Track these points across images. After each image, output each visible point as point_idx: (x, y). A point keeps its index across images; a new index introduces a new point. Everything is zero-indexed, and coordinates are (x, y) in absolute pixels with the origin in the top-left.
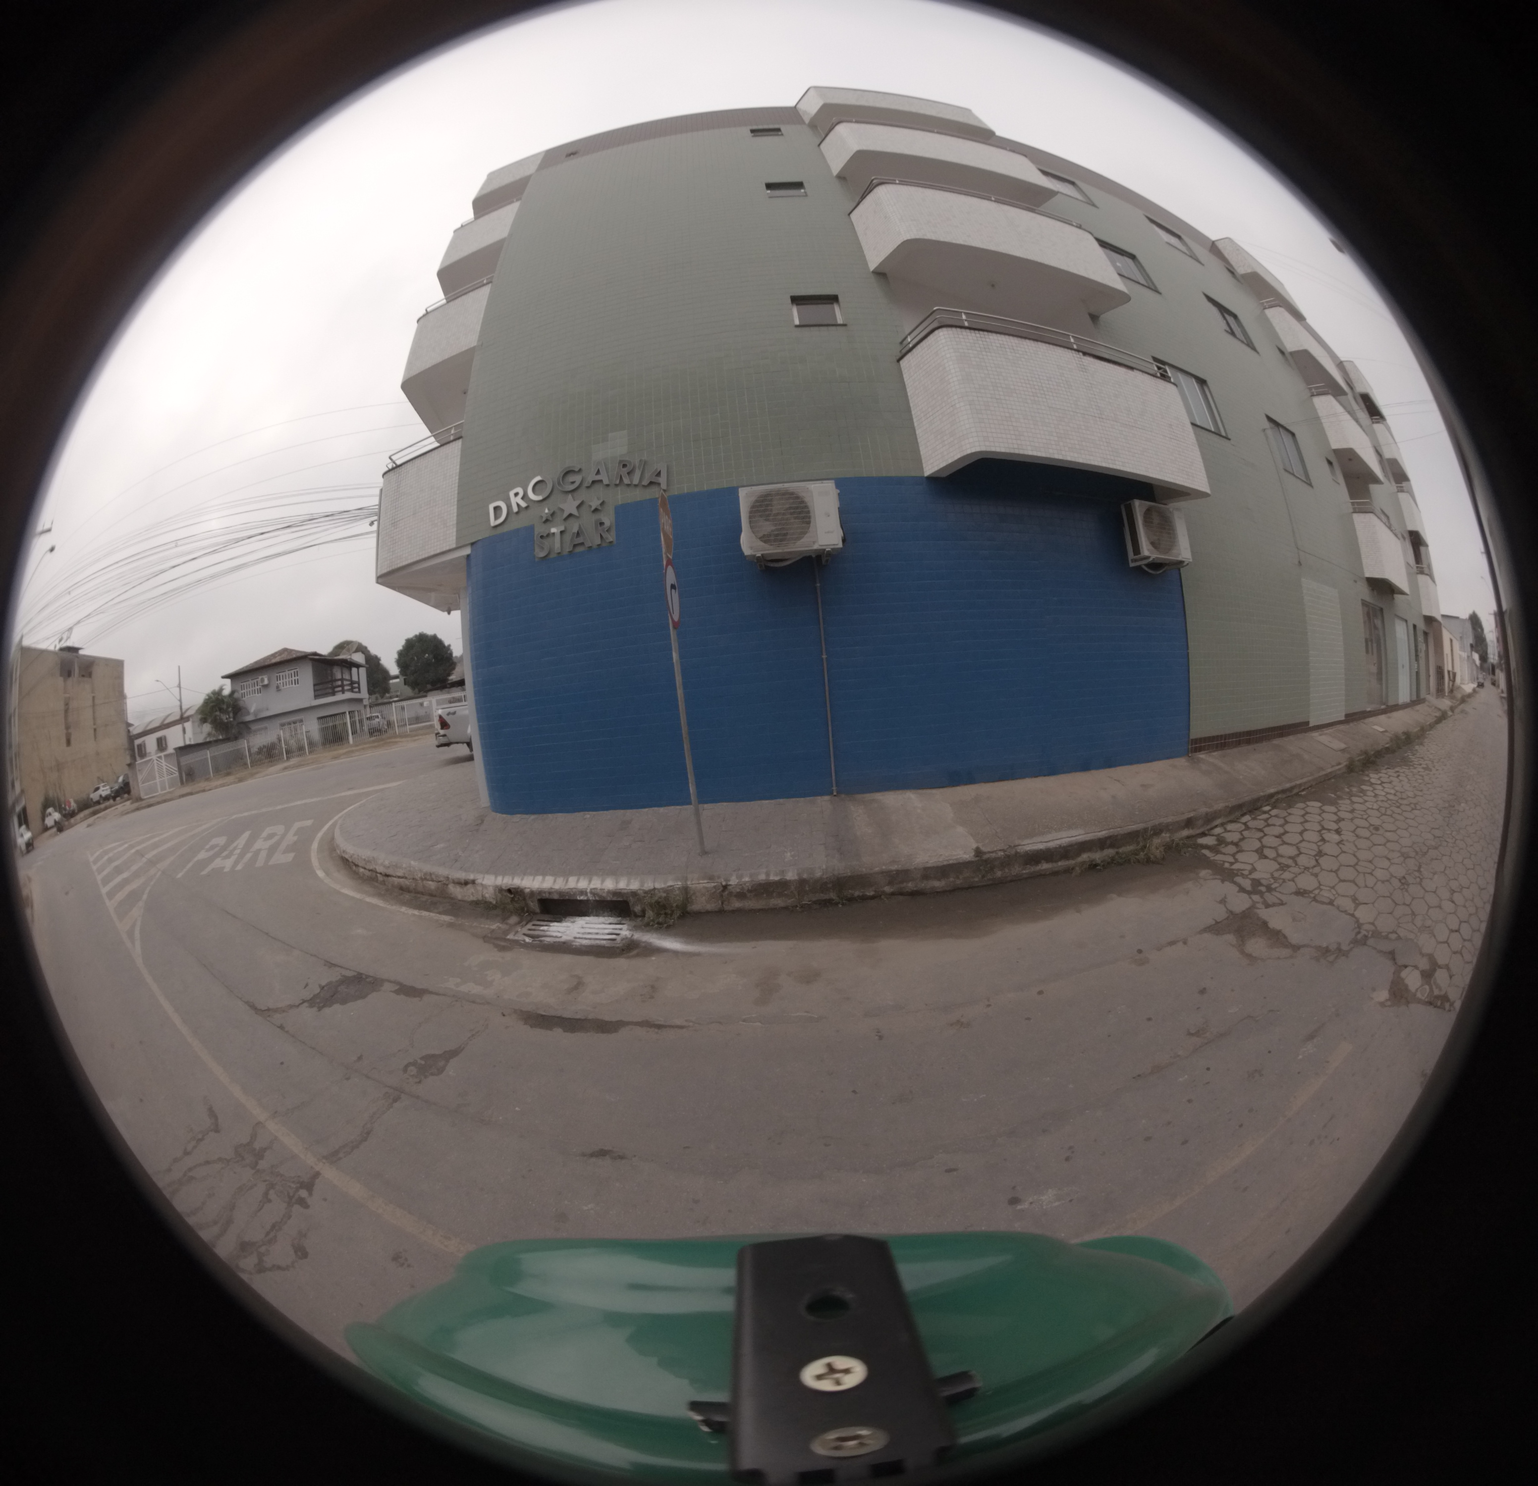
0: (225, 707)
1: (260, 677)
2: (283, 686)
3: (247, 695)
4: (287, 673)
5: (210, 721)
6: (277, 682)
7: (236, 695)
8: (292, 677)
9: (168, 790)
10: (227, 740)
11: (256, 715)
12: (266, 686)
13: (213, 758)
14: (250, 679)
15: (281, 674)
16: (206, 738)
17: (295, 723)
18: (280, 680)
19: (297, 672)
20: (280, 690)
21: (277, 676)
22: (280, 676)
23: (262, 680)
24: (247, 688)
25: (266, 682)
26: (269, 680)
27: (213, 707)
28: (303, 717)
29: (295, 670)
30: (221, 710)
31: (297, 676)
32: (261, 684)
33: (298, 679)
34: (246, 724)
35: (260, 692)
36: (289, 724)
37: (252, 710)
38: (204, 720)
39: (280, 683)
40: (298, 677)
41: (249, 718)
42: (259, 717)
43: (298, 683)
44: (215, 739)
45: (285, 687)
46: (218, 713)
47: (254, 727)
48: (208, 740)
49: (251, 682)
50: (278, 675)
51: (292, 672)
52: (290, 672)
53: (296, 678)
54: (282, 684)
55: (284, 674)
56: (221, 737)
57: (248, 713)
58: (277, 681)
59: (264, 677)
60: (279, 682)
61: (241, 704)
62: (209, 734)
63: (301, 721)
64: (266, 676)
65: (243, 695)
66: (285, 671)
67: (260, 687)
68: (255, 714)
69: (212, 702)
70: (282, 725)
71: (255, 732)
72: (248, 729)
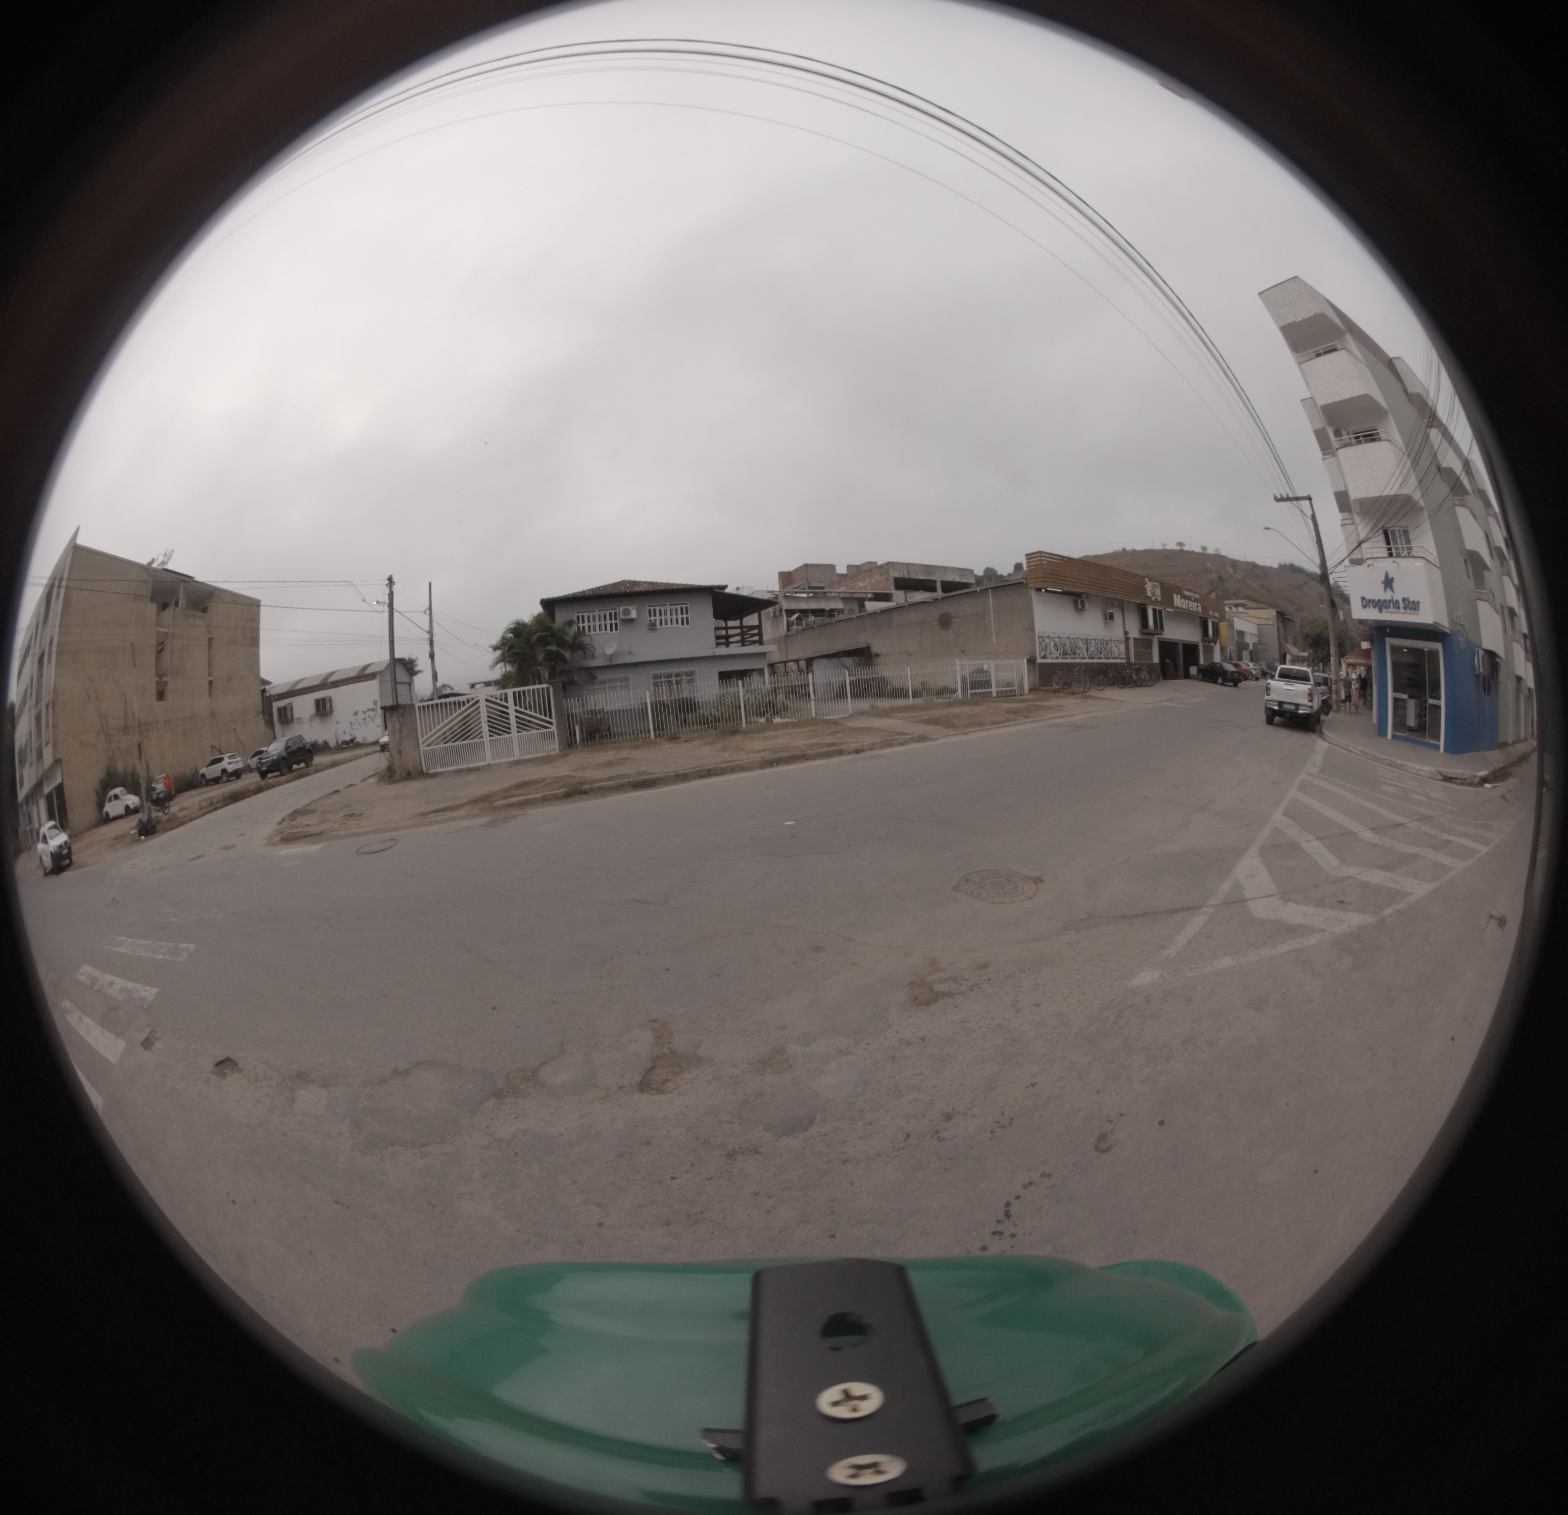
1: (622, 608)
2: (661, 624)
3: (589, 631)
4: (668, 609)
6: (649, 619)
8: (677, 614)
12: (631, 620)
14: (597, 610)
15: (657, 609)
17: (677, 675)
18: (655, 615)
19: (686, 608)
20: (656, 629)
21: (650, 611)
22: (655, 610)
23: (627, 612)
24: (589, 621)
25: (633, 614)
26: (637, 613)
28: (697, 668)
29: (684, 606)
31: (687, 613)
32: (623, 617)
33: (687, 618)
34: (590, 670)
35: (616, 629)
36: (670, 676)
39: (655, 620)
40: (688, 616)
41: (595, 663)
42: (614, 663)
43: (688, 623)
45: (664, 626)
47: (601, 676)
49: (598, 613)
50: (652, 608)
51: (679, 607)
52: (674, 608)
53: (685, 616)
54: (658, 622)
55: (663, 608)
57: (593, 657)
58: (650, 616)
59: (630, 608)
60: (653, 618)
61: (586, 640)
63: (691, 674)
64: (635, 607)
65: (581, 633)
66: (666, 605)
67: (617, 621)
68: (611, 657)
70: (655, 677)
71: (604, 682)
72: (593, 678)
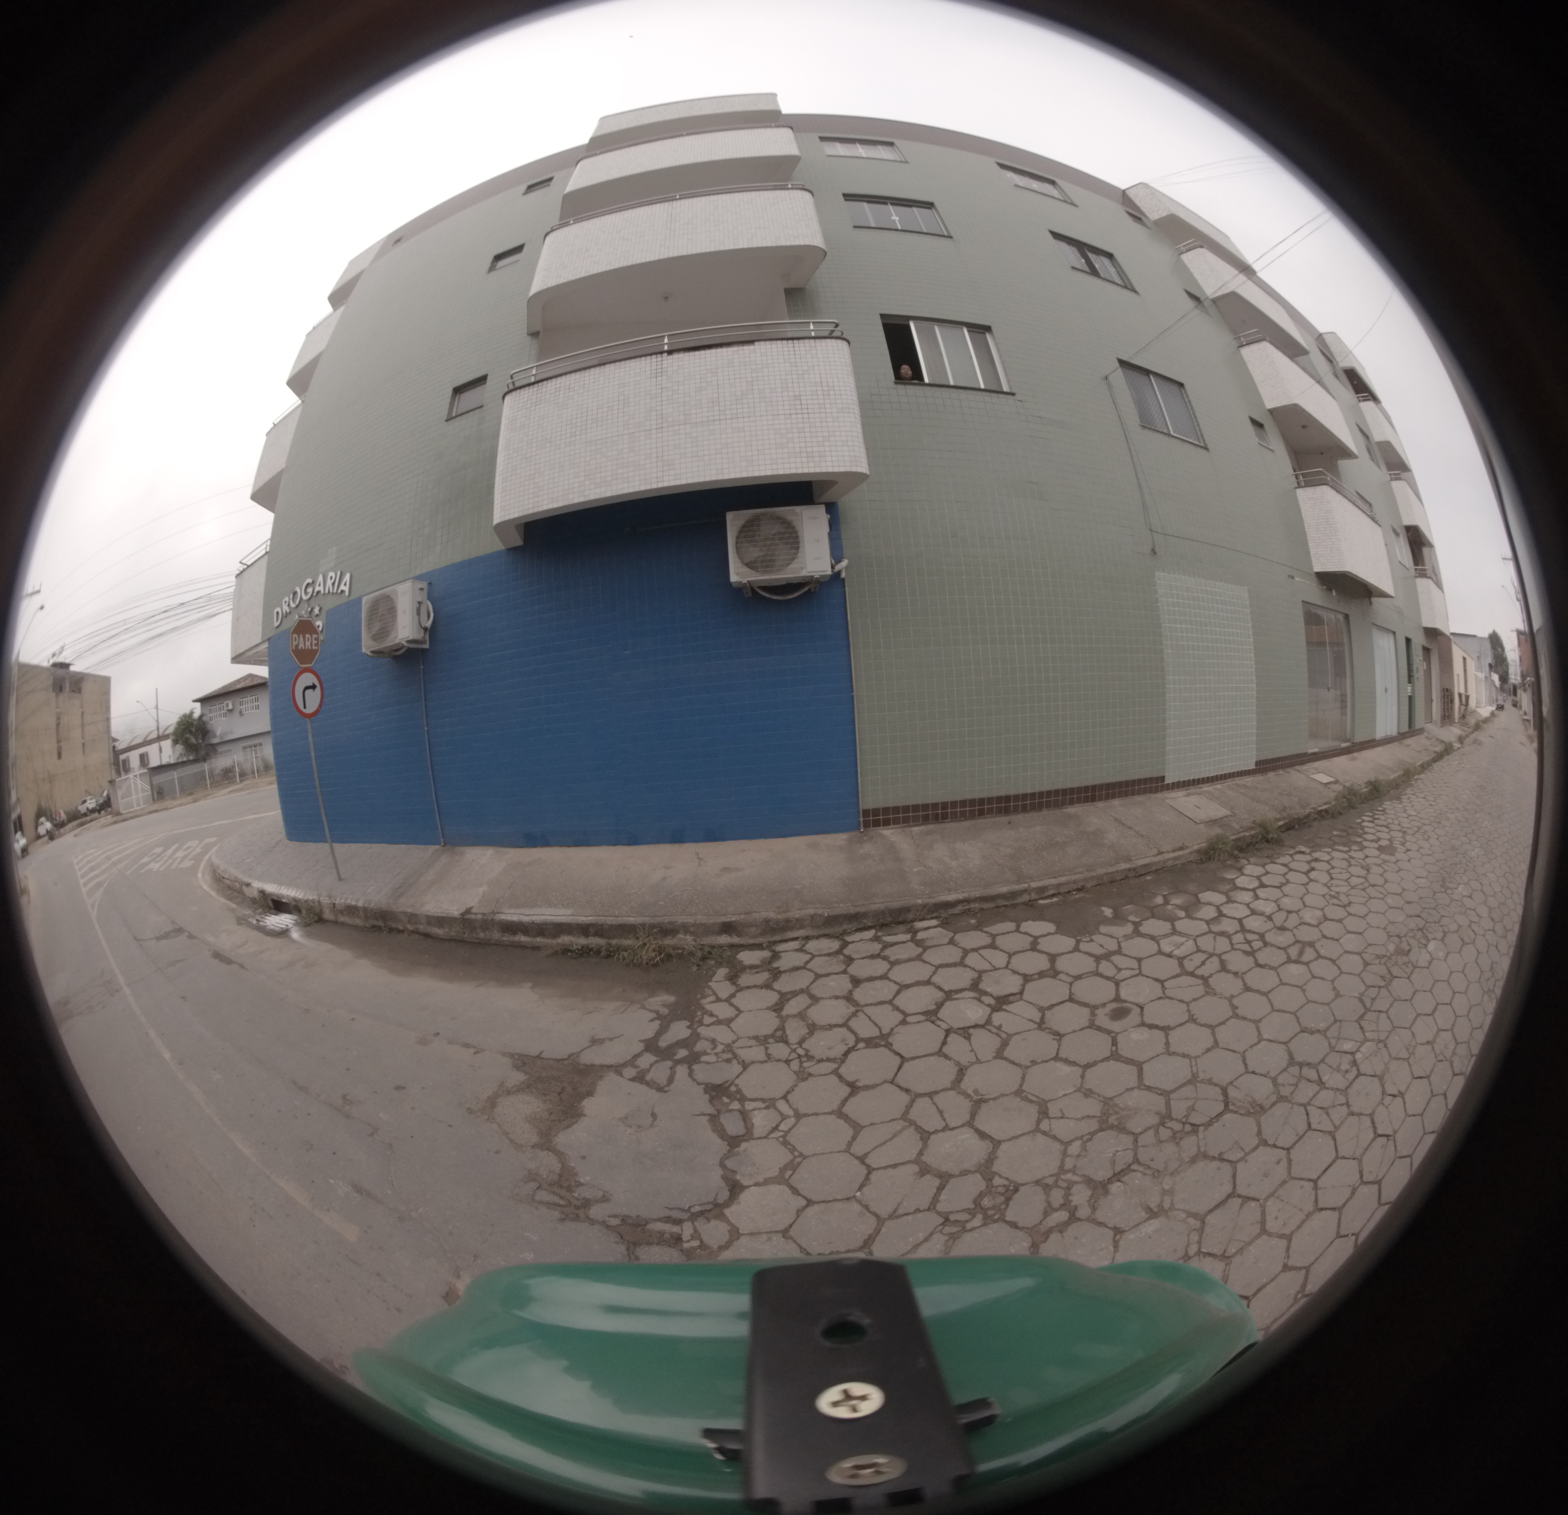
0: (194, 730)
1: (226, 702)
2: (245, 711)
3: (214, 719)
4: (249, 699)
5: (180, 742)
7: (204, 719)
8: (252, 703)
9: (142, 806)
10: (196, 761)
11: (221, 738)
12: (230, 711)
13: (180, 779)
14: (217, 704)
15: (244, 700)
16: (178, 758)
17: (255, 746)
18: (242, 705)
19: (257, 698)
20: (242, 715)
21: (240, 702)
22: (242, 701)
23: (227, 705)
24: (214, 712)
25: (230, 707)
26: (233, 705)
27: (185, 729)
28: (259, 741)
29: (256, 696)
30: (191, 732)
31: (258, 701)
32: (226, 708)
33: (258, 706)
34: (213, 746)
35: (226, 716)
36: (250, 747)
37: (218, 733)
38: (175, 742)
39: (242, 709)
40: (259, 703)
41: (215, 741)
42: (224, 740)
43: (258, 710)
44: (185, 759)
45: (247, 712)
46: (188, 736)
47: (220, 749)
48: (180, 760)
49: (218, 706)
50: (240, 700)
51: (254, 697)
52: (251, 698)
53: (257, 703)
54: (244, 709)
55: (246, 699)
56: (191, 758)
57: (215, 736)
59: (229, 702)
60: (241, 707)
61: (209, 726)
62: (181, 755)
63: (261, 744)
64: (231, 701)
65: (211, 719)
66: (247, 697)
67: (226, 711)
69: (184, 724)
70: (245, 748)
71: (221, 753)
72: (215, 751)
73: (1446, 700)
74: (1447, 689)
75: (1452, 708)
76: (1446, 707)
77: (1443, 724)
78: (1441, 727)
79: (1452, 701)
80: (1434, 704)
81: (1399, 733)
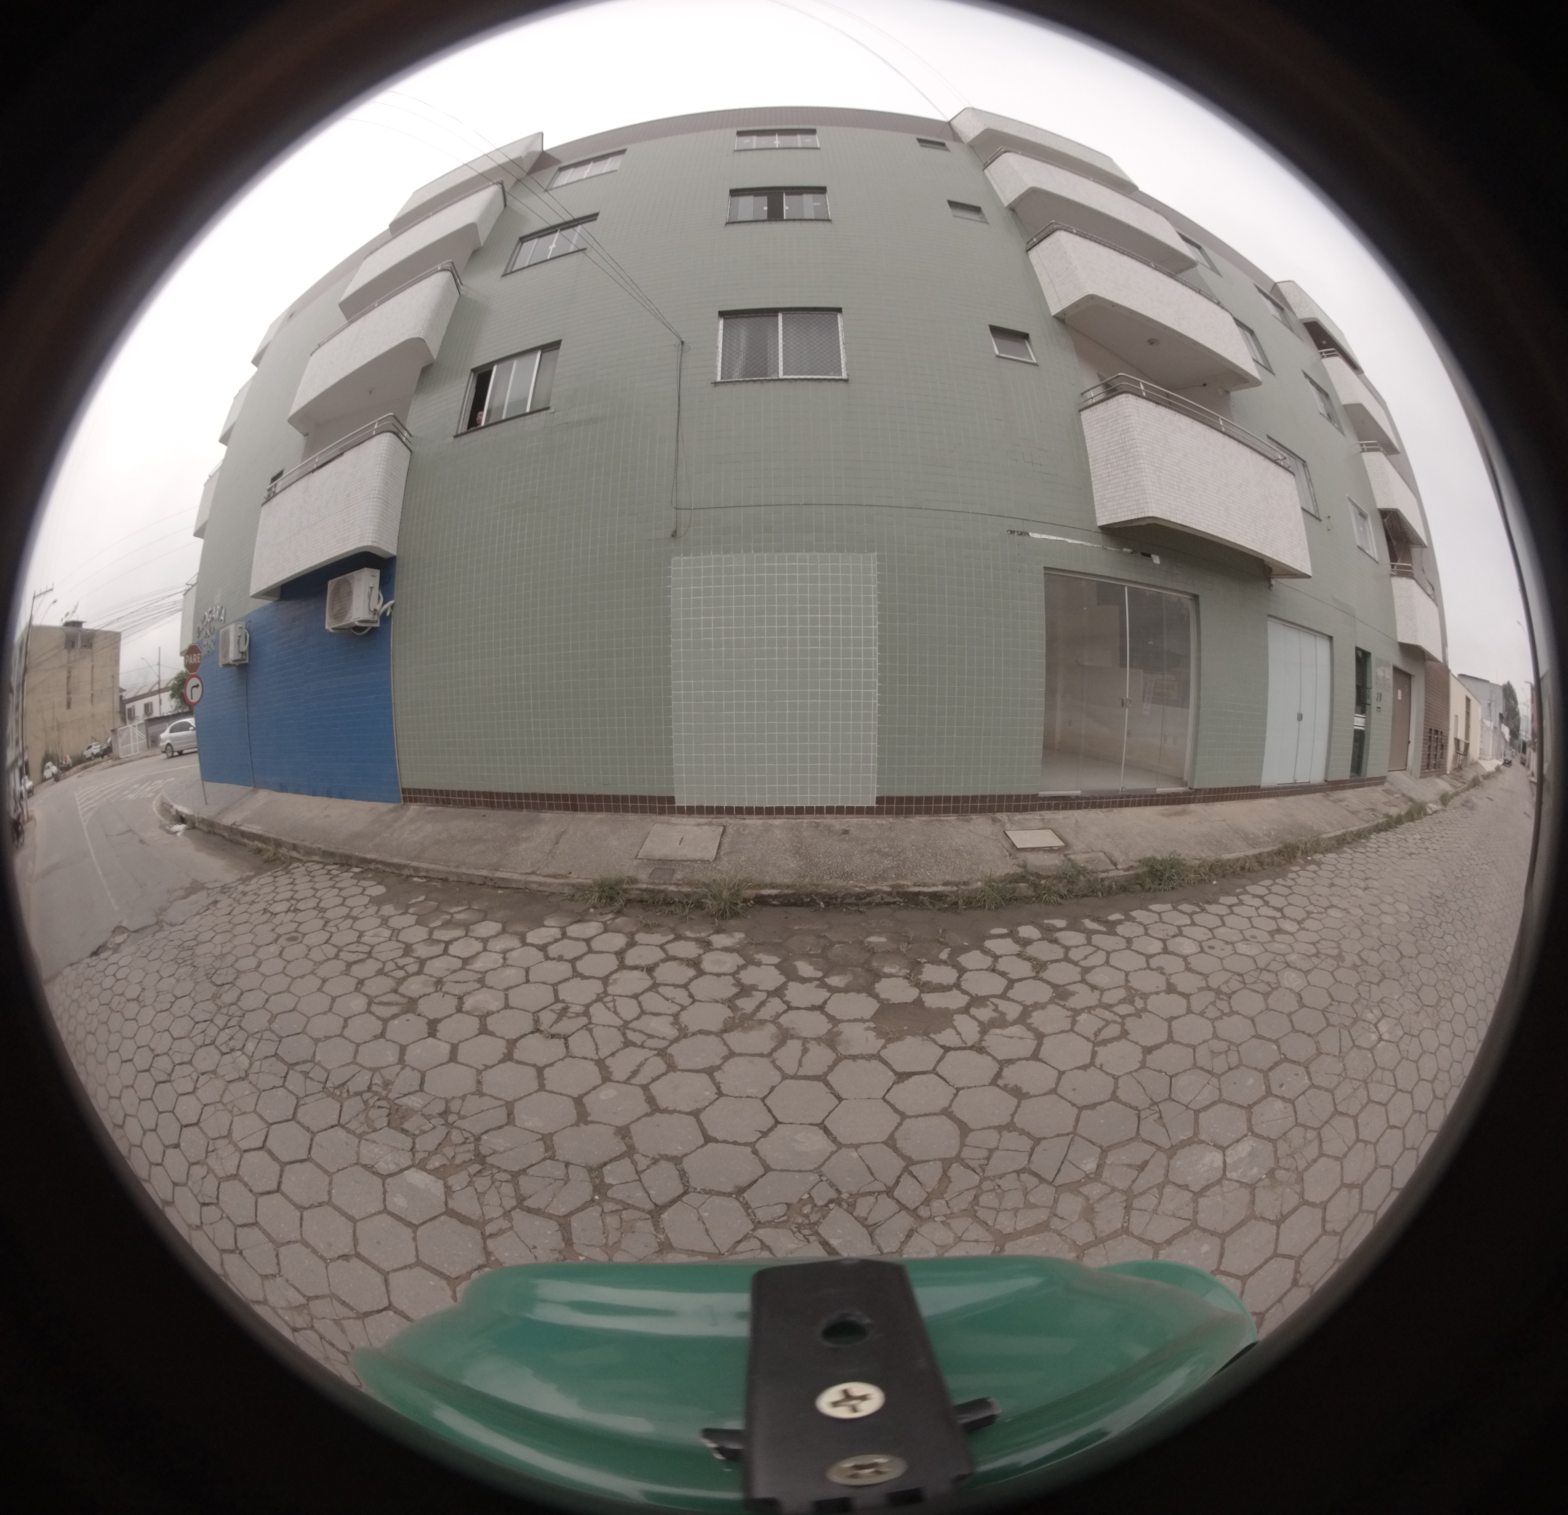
9: (137, 752)
73: (1434, 745)
74: (1436, 732)
75: (1443, 756)
76: (1433, 753)
77: (1423, 775)
78: (1421, 777)
79: (1444, 747)
80: (1412, 747)
81: (1326, 781)
